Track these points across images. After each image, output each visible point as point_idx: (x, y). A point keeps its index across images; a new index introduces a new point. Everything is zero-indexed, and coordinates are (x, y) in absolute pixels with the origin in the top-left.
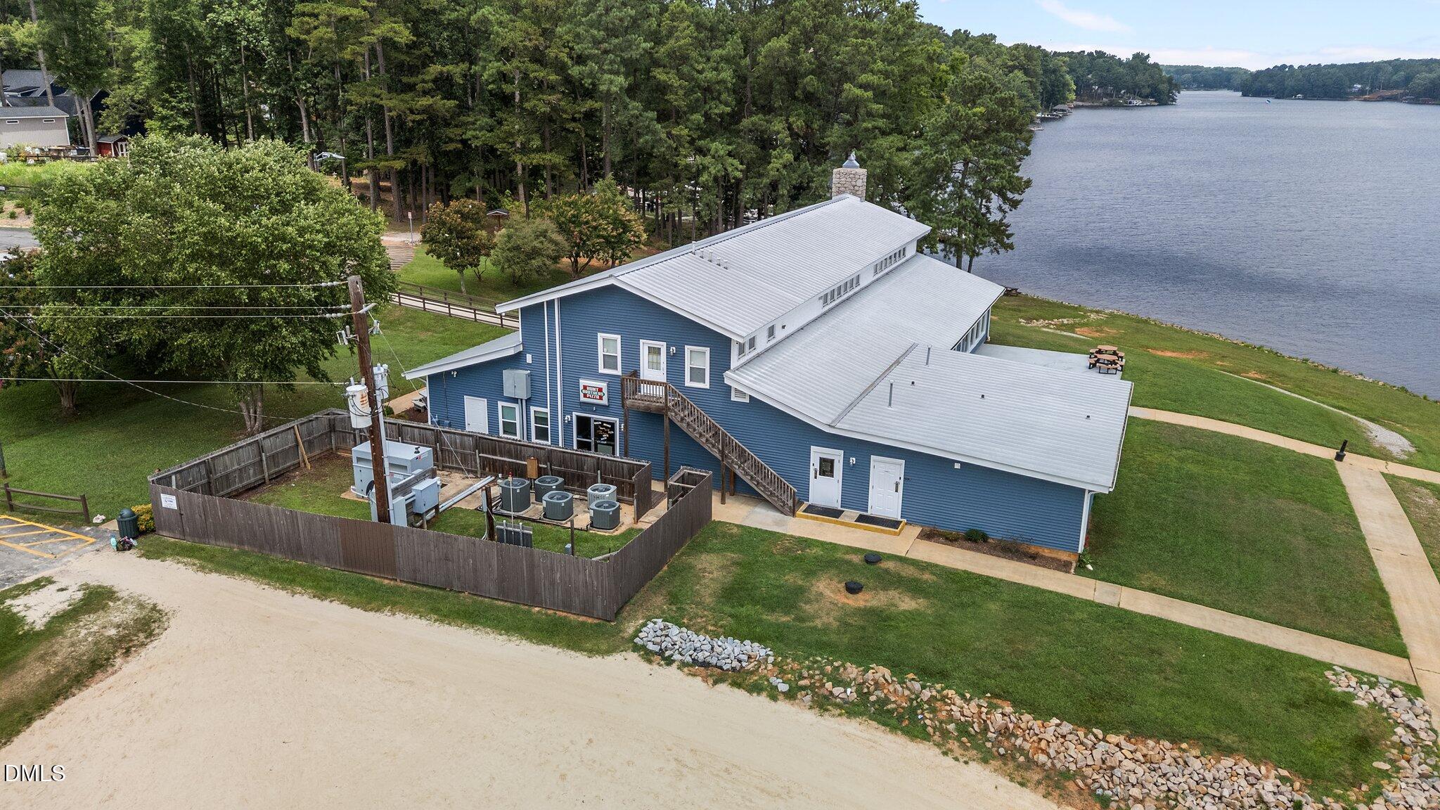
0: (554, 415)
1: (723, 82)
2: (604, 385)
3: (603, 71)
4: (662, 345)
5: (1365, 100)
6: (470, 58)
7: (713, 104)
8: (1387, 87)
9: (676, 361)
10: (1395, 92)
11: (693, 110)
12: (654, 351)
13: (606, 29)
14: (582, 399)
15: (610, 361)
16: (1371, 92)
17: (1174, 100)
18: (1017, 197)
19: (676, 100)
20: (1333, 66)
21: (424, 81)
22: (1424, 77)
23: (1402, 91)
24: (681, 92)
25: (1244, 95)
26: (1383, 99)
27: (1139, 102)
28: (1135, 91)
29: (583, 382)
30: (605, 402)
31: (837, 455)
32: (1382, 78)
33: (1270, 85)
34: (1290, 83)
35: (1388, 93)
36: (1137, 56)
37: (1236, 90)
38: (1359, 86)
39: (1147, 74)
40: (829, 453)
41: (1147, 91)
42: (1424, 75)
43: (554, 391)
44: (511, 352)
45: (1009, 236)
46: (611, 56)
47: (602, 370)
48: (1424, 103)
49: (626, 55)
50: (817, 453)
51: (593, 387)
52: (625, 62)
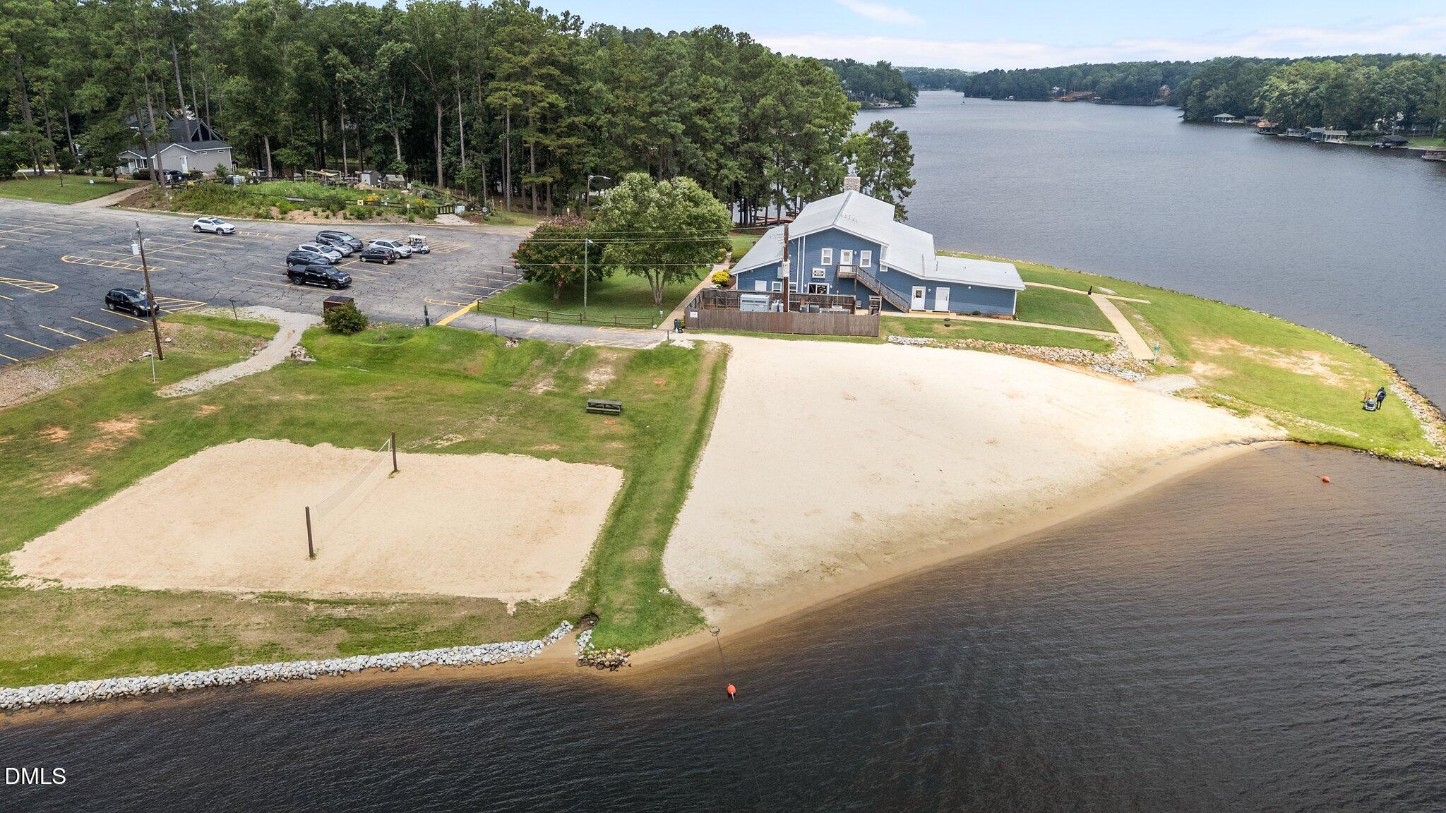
0: (800, 285)
1: (733, 123)
2: (824, 270)
3: (669, 121)
4: (851, 252)
5: (1063, 101)
6: (589, 112)
7: (727, 137)
8: (1079, 89)
9: (857, 257)
10: (1086, 93)
11: (716, 141)
12: (847, 254)
13: (671, 95)
14: (813, 276)
15: (827, 260)
16: (1067, 93)
17: (914, 102)
18: (908, 190)
19: (709, 136)
20: (1035, 71)
21: (560, 127)
22: (1107, 80)
23: (1091, 93)
24: (710, 131)
25: (966, 96)
26: (1077, 100)
27: (886, 105)
28: (882, 95)
29: (814, 269)
30: (824, 277)
31: (923, 289)
32: (1075, 82)
33: (986, 87)
34: (1003, 85)
35: (1080, 95)
36: (881, 64)
37: (958, 90)
38: (1058, 89)
39: (891, 80)
40: (919, 288)
41: (892, 95)
42: (1107, 79)
43: (800, 275)
44: (778, 261)
45: (905, 212)
46: (674, 112)
47: (823, 264)
48: (1108, 103)
49: (682, 111)
50: (915, 289)
51: (818, 271)
52: (680, 116)
